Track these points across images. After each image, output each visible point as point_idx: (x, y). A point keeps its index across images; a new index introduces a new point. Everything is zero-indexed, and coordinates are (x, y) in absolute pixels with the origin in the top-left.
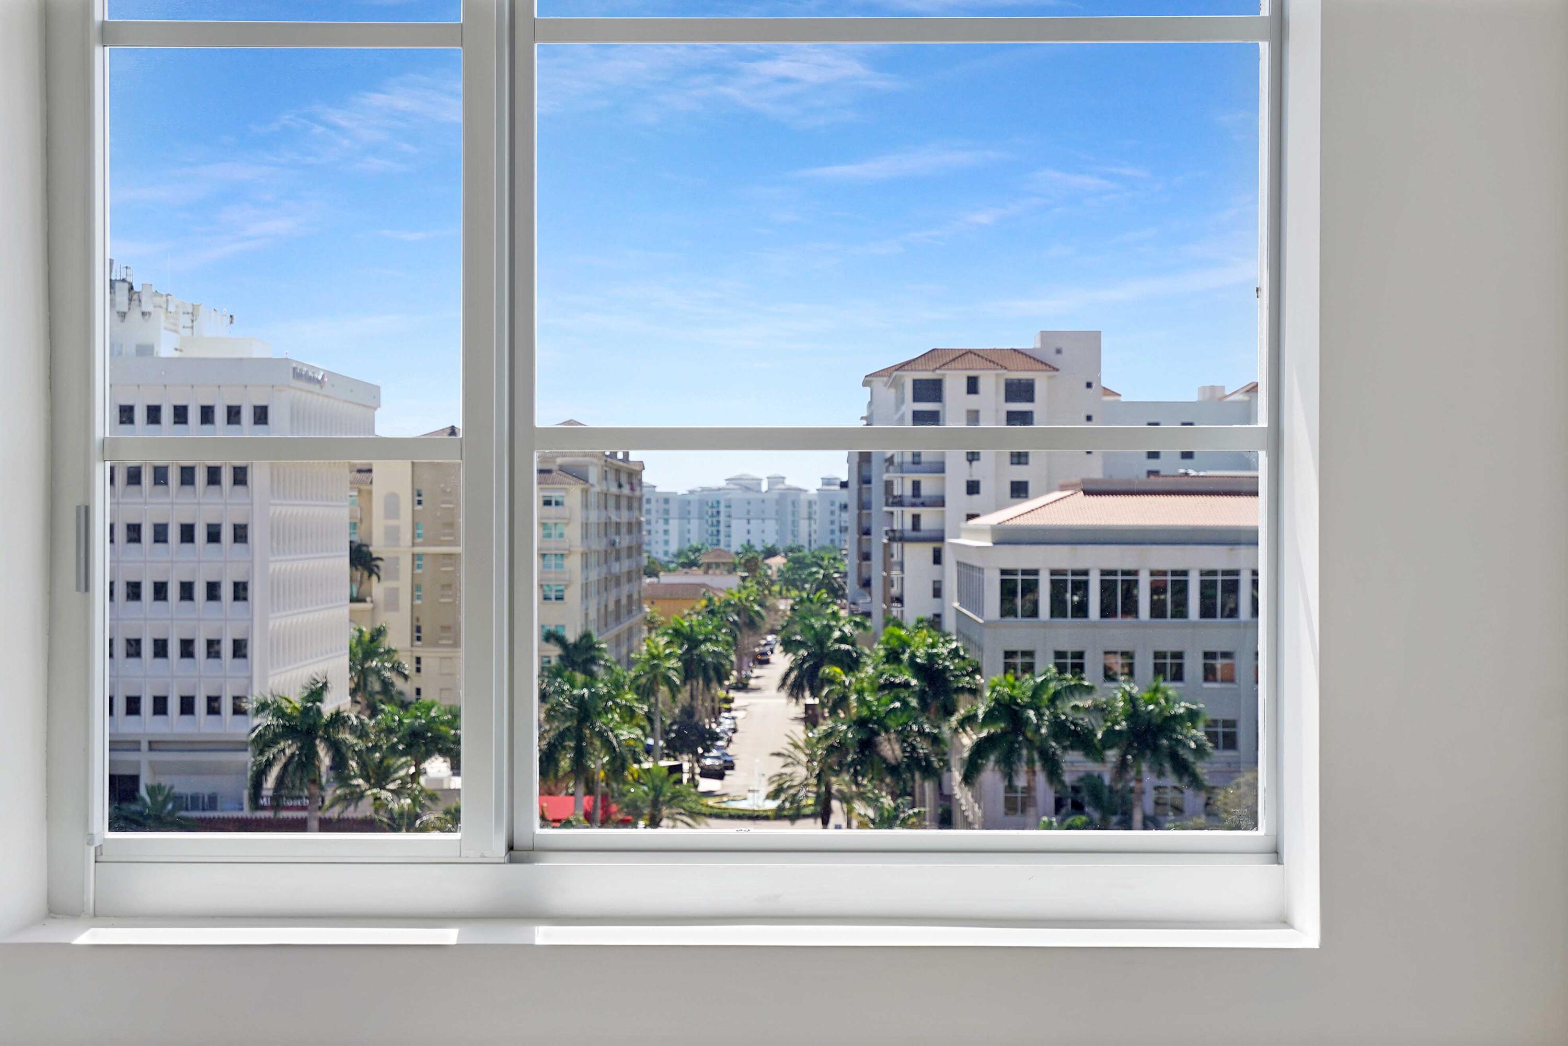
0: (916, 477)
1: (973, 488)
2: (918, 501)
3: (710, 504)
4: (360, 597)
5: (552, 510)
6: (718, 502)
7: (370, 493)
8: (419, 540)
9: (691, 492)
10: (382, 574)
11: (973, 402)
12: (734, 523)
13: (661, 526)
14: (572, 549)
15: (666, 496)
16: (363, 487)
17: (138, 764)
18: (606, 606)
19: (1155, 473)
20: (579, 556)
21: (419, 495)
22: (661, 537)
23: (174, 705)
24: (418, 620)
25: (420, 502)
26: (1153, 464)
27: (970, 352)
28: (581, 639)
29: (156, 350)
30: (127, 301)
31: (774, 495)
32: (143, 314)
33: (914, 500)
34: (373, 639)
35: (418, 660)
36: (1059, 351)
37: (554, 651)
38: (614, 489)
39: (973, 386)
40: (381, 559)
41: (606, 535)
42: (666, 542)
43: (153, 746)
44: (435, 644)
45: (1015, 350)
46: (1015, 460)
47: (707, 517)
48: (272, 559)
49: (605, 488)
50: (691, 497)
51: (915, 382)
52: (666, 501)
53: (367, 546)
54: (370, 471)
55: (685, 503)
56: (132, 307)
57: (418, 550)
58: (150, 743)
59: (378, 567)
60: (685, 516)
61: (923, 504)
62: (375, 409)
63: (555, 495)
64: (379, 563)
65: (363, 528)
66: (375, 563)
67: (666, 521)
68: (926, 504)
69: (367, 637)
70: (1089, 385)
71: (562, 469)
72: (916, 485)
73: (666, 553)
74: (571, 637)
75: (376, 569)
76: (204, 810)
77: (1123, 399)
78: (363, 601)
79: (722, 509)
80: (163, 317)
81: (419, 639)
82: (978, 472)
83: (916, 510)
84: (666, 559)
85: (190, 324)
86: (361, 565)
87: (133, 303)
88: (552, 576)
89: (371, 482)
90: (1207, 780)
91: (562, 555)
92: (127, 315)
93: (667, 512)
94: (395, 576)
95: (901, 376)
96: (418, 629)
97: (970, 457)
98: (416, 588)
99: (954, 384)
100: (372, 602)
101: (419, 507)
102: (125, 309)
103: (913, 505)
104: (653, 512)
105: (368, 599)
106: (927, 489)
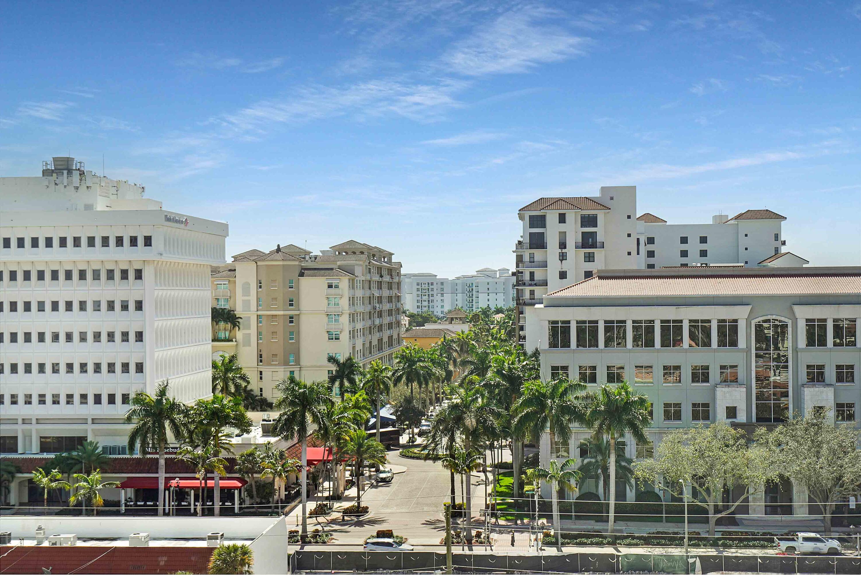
0: (532, 270)
1: (563, 275)
2: (533, 283)
3: (468, 285)
4: (230, 339)
5: (332, 291)
6: (472, 284)
7: (235, 282)
8: (260, 308)
9: (458, 278)
10: (241, 326)
11: (562, 227)
12: (480, 295)
13: (439, 297)
14: (343, 311)
15: (442, 281)
16: (231, 279)
17: (86, 430)
18: (370, 342)
19: (685, 265)
20: (348, 316)
21: (260, 283)
22: (439, 304)
23: (105, 399)
24: (260, 351)
25: (260, 287)
26: (684, 260)
27: (560, 199)
28: (347, 361)
29: (94, 207)
30: (79, 181)
31: (502, 280)
32: (88, 187)
33: (530, 282)
34: (231, 361)
35: (261, 373)
36: (612, 198)
37: (334, 368)
38: (377, 278)
39: (562, 219)
40: (241, 318)
41: (370, 303)
42: (442, 306)
43: (94, 421)
44: (269, 364)
45: (587, 198)
46: (587, 259)
47: (466, 292)
48: (156, 319)
49: (368, 278)
50: (457, 281)
51: (531, 217)
52: (442, 284)
53: (233, 311)
54: (235, 270)
55: (454, 284)
56: (81, 183)
57: (260, 313)
58: (93, 419)
59: (239, 322)
60: (454, 292)
61: (536, 285)
62: (226, 237)
63: (334, 282)
64: (239, 320)
65: (231, 302)
66: (237, 320)
67: (442, 295)
68: (537, 284)
69: (227, 360)
70: (629, 217)
71: (340, 268)
72: (532, 274)
73: (442, 312)
74: (342, 360)
75: (238, 324)
76: (119, 454)
77: (667, 224)
78: (232, 341)
79: (474, 288)
80: (98, 190)
81: (261, 361)
82: (566, 266)
83: (532, 288)
84: (442, 315)
85: (116, 193)
86: (229, 322)
87: (83, 182)
88: (333, 327)
89: (235, 277)
90: (649, 438)
91: (338, 315)
92: (79, 189)
93: (442, 289)
94: (249, 328)
95: (524, 214)
96: (261, 356)
97: (561, 258)
98: (259, 334)
99: (552, 218)
100: (236, 341)
101: (260, 290)
102: (78, 186)
103: (530, 285)
104: (435, 290)
105: (234, 340)
106: (538, 276)
